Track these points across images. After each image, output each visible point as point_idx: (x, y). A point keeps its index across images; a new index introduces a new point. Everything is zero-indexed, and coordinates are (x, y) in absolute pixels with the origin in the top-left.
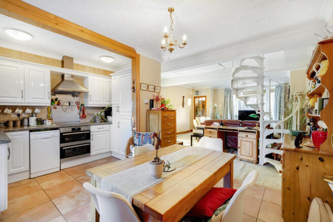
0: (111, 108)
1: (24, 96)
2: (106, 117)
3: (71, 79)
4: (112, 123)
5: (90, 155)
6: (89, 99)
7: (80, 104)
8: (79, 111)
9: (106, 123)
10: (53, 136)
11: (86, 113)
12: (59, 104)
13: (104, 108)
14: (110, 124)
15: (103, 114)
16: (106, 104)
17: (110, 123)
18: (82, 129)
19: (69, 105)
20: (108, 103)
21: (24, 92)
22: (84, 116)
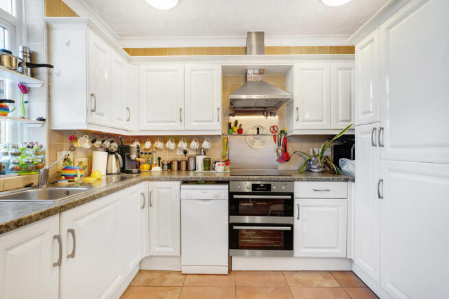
0: (353, 137)
1: (183, 120)
2: (336, 163)
3: (260, 78)
4: (353, 180)
5: (292, 256)
6: (295, 118)
7: (279, 132)
8: (276, 146)
9: (336, 177)
10: (216, 198)
11: (290, 151)
12: (240, 131)
13: (330, 137)
14: (347, 180)
15: (329, 153)
16: (335, 127)
17: (350, 178)
18: (274, 188)
19: (258, 133)
20: (343, 125)
21: (183, 111)
22: (285, 157)
